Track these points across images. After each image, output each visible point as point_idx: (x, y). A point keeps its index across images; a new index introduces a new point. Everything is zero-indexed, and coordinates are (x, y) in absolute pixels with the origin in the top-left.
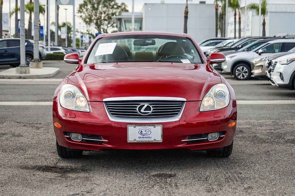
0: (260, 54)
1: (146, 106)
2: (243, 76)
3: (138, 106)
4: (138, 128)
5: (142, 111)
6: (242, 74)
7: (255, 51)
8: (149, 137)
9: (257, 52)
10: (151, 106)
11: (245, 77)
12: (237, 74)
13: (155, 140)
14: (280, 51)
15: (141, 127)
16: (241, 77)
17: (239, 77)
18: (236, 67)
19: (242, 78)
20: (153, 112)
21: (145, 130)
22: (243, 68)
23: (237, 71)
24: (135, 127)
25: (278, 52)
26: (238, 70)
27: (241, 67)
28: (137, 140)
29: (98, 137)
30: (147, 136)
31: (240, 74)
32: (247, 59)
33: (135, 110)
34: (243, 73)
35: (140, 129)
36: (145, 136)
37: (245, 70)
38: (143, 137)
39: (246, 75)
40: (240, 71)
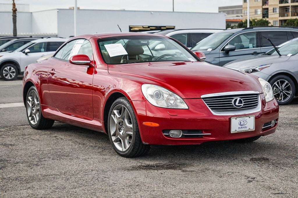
0: (26, 54)
1: (239, 99)
2: (11, 76)
3: (233, 100)
4: (239, 119)
5: (237, 104)
6: (9, 74)
7: (21, 51)
8: (245, 127)
9: (23, 51)
10: (242, 99)
11: (13, 77)
12: (4, 75)
13: (249, 129)
14: (46, 50)
15: (240, 119)
16: (8, 78)
17: (7, 77)
18: (3, 67)
19: (10, 78)
20: (244, 105)
21: (243, 121)
22: (10, 69)
23: (4, 72)
24: (236, 119)
25: (44, 51)
26: (5, 70)
27: (9, 67)
28: (238, 130)
29: (199, 132)
30: (244, 126)
31: (8, 74)
32: (15, 59)
33: (231, 103)
34: (11, 73)
35: (240, 121)
36: (243, 127)
37: (13, 71)
38: (241, 128)
39: (14, 75)
40: (7, 72)
